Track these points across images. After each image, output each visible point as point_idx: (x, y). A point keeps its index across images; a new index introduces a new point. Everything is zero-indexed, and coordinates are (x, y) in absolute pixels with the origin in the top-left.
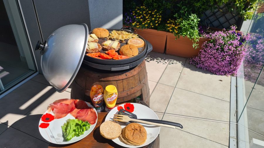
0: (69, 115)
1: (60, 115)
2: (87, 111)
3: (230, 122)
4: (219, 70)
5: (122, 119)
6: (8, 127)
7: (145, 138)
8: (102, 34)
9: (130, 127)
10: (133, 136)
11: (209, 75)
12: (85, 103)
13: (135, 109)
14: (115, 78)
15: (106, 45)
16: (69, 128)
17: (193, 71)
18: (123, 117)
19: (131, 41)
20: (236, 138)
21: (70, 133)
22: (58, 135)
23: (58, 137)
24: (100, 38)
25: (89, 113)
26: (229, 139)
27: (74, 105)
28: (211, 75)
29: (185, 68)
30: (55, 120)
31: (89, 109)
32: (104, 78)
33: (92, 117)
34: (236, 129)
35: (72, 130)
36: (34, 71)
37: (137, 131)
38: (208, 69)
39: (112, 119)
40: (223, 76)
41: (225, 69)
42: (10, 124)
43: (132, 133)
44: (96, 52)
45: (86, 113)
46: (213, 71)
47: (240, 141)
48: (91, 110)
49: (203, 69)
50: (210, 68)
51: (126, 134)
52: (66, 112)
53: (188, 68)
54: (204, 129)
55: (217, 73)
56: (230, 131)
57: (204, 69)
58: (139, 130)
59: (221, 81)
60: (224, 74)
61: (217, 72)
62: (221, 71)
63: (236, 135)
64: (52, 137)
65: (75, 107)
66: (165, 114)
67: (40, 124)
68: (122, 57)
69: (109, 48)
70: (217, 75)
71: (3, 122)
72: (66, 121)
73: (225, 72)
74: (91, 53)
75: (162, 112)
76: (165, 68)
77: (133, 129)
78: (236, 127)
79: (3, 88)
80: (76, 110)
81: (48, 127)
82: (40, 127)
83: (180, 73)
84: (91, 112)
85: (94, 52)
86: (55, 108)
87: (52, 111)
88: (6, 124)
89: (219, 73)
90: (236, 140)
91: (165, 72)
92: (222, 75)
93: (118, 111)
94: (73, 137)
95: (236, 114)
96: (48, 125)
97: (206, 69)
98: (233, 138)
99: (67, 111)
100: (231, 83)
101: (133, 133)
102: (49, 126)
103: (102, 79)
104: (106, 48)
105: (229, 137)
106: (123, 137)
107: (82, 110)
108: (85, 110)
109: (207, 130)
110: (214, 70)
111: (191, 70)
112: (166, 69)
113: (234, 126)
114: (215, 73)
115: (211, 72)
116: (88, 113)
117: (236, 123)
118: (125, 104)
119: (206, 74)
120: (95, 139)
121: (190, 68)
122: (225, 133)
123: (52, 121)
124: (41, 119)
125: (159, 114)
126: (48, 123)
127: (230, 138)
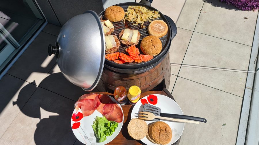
0: (96, 111)
1: (87, 112)
2: (112, 106)
3: (248, 71)
4: (245, 5)
5: (147, 117)
6: (37, 87)
7: (170, 138)
8: (117, 18)
9: (156, 128)
10: (159, 137)
11: (233, 11)
12: (109, 97)
13: (158, 101)
14: (138, 76)
15: (125, 40)
16: (99, 130)
17: (215, 6)
18: (148, 114)
19: (152, 27)
20: (252, 88)
21: (101, 136)
22: (91, 134)
23: (92, 137)
24: (116, 22)
25: (115, 108)
26: (244, 89)
27: (99, 100)
28: (236, 11)
29: (206, 3)
30: (84, 117)
31: (114, 104)
32: (126, 78)
33: (118, 113)
34: (253, 78)
35: (102, 133)
36: (43, 20)
37: (163, 132)
38: (233, 3)
39: (137, 114)
40: (250, 11)
41: (253, 4)
42: (38, 84)
43: (158, 134)
44: (115, 52)
45: (112, 109)
46: (238, 5)
47: (255, 91)
48: (116, 104)
49: (226, 4)
50: (235, 2)
51: (152, 135)
52: (92, 108)
53: (210, 3)
54: (221, 80)
55: (242, 9)
56: (246, 81)
57: (228, 3)
58: (165, 130)
59: (245, 19)
60: (251, 9)
61: (243, 7)
62: (248, 6)
63: (252, 86)
64: (85, 138)
65: (100, 102)
66: (182, 65)
67: (72, 126)
68: (144, 57)
69: (129, 44)
70: (242, 10)
71: (31, 82)
72: (95, 118)
73: (252, 7)
74: (110, 53)
75: (179, 63)
76: (183, 4)
77: (159, 130)
78: (254, 77)
79: (19, 45)
80: (102, 105)
81: (80, 127)
82: (73, 128)
83: (200, 11)
84: (117, 107)
85: (112, 52)
86: (82, 105)
87: (79, 108)
88: (34, 83)
89: (245, 8)
90: (252, 90)
91: (182, 11)
92: (248, 10)
93: (141, 104)
94: (104, 140)
95: (256, 61)
96: (79, 124)
97: (231, 3)
98: (248, 88)
99: (94, 107)
100: (257, 21)
101: (160, 134)
102: (81, 125)
103: (124, 79)
104: (125, 43)
105: (244, 87)
106: (150, 136)
107: (108, 104)
108: (110, 105)
109: (224, 81)
110: (240, 4)
111: (213, 5)
112: (184, 7)
113: (252, 75)
114: (240, 8)
115: (236, 6)
116: (113, 109)
117: (254, 72)
118: (148, 96)
119: (230, 9)
120: (124, 136)
121: (211, 3)
122: (241, 83)
123: (82, 119)
124: (72, 119)
125: (176, 66)
126: (79, 122)
127: (246, 89)
